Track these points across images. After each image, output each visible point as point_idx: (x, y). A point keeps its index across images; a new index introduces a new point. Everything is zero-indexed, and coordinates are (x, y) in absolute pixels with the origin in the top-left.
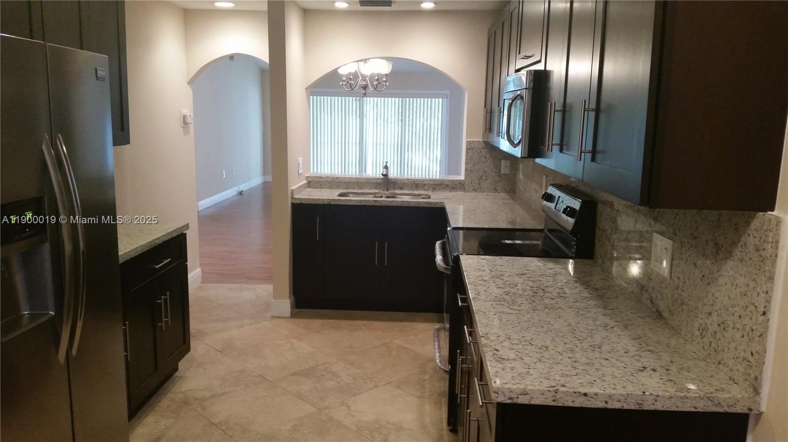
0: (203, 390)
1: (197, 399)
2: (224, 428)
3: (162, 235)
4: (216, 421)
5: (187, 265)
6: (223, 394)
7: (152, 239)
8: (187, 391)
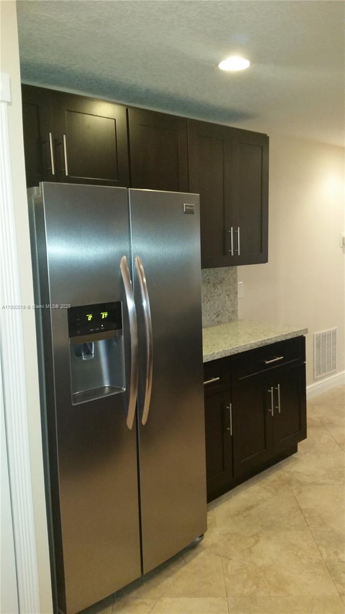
0: (307, 476)
1: (298, 482)
2: (307, 515)
3: (274, 337)
4: (303, 507)
5: (305, 363)
6: (323, 484)
7: (263, 339)
8: (294, 472)
